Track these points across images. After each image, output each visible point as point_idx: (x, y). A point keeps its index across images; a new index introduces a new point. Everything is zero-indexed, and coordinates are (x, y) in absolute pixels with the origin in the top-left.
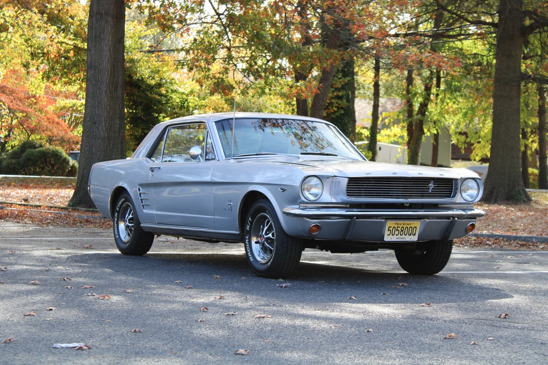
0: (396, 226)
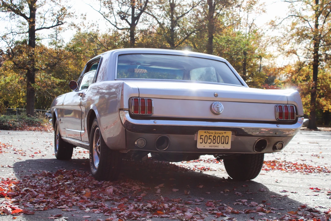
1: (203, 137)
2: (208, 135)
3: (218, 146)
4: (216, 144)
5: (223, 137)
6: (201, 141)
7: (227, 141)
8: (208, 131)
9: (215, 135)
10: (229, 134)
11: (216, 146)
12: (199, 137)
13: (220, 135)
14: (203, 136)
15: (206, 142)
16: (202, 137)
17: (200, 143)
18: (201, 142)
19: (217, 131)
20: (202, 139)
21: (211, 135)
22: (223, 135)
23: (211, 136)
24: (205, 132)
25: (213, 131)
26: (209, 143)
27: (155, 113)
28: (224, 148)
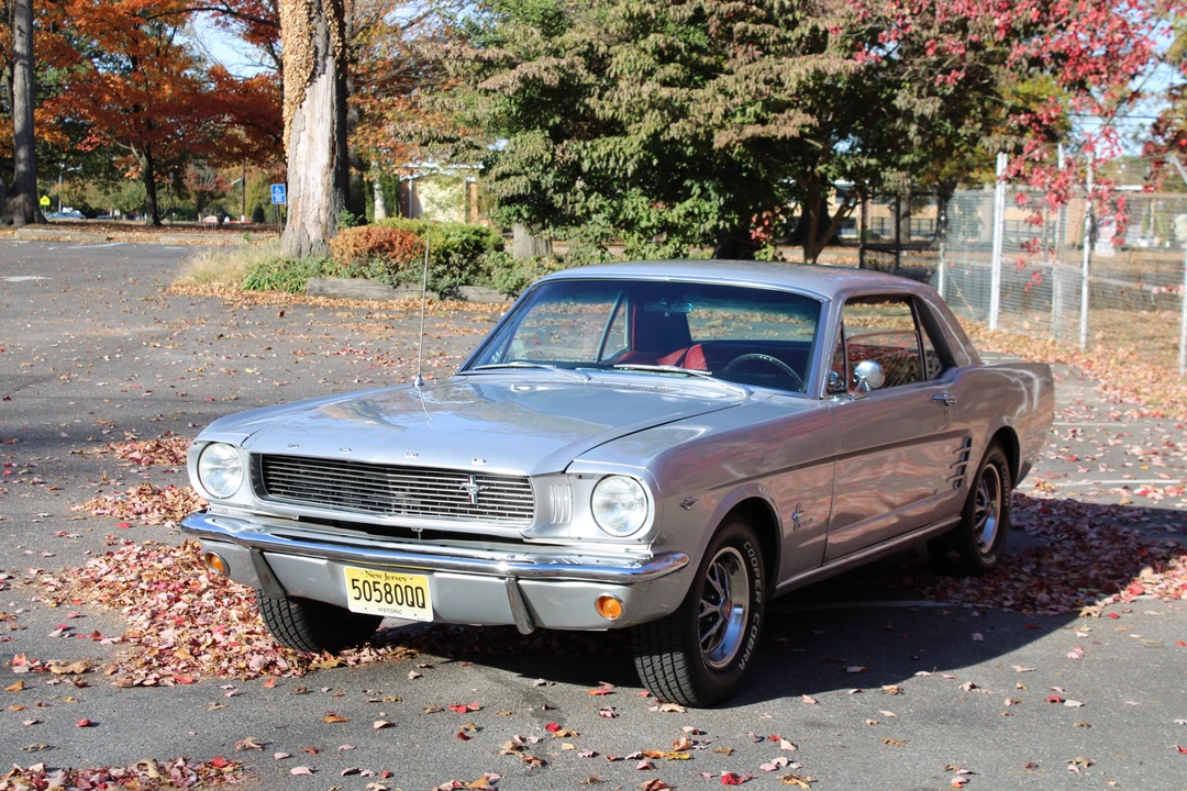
0: (371, 580)
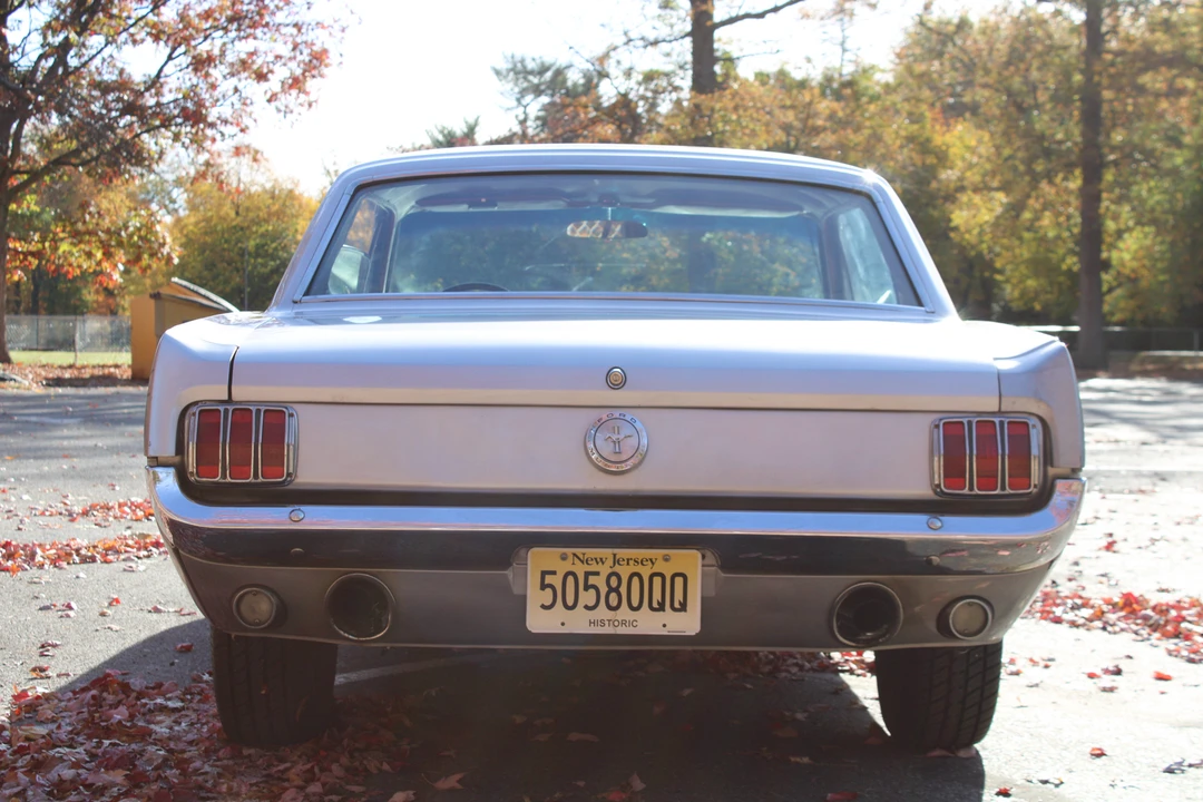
1: (556, 581)
2: (580, 570)
3: (632, 623)
4: (624, 613)
5: (657, 581)
6: (547, 596)
7: (679, 596)
8: (579, 551)
9: (617, 569)
10: (691, 563)
11: (623, 623)
12: (533, 580)
13: (639, 569)
14: (554, 573)
15: (570, 602)
16: (549, 580)
17: (543, 607)
18: (548, 603)
19: (623, 553)
20: (549, 591)
21: (593, 568)
22: (656, 569)
23: (597, 574)
24: (564, 557)
25: (606, 552)
26: (586, 607)
27: (310, 471)
28: (664, 632)
